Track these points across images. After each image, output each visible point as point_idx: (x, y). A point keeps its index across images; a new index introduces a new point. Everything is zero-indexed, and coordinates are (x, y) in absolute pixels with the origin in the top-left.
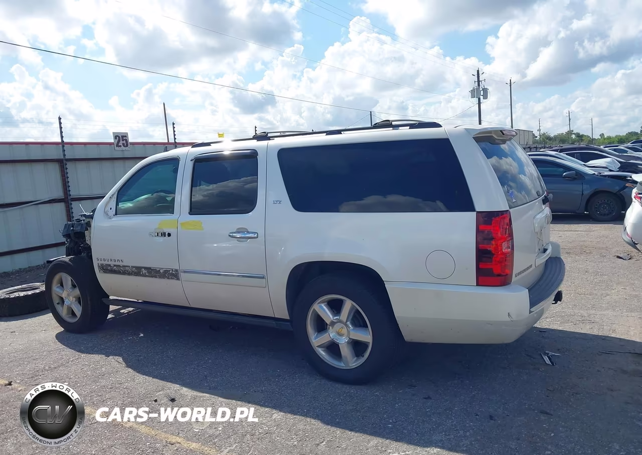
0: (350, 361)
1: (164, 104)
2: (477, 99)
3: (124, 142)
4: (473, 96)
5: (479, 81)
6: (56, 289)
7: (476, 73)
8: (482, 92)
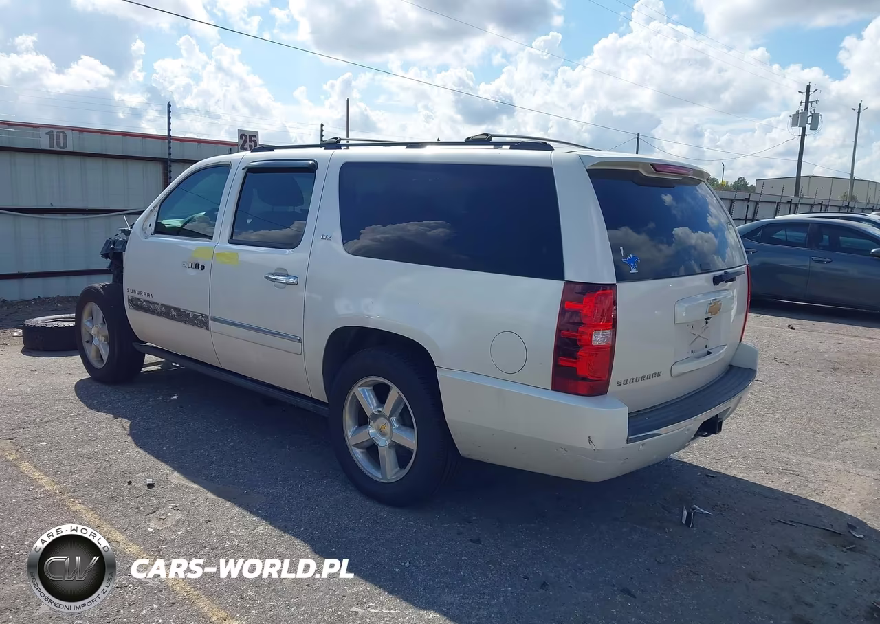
0: (390, 472)
1: (348, 100)
2: (801, 128)
3: (252, 144)
4: (794, 125)
5: (807, 101)
6: (86, 322)
7: (805, 90)
8: (810, 119)
